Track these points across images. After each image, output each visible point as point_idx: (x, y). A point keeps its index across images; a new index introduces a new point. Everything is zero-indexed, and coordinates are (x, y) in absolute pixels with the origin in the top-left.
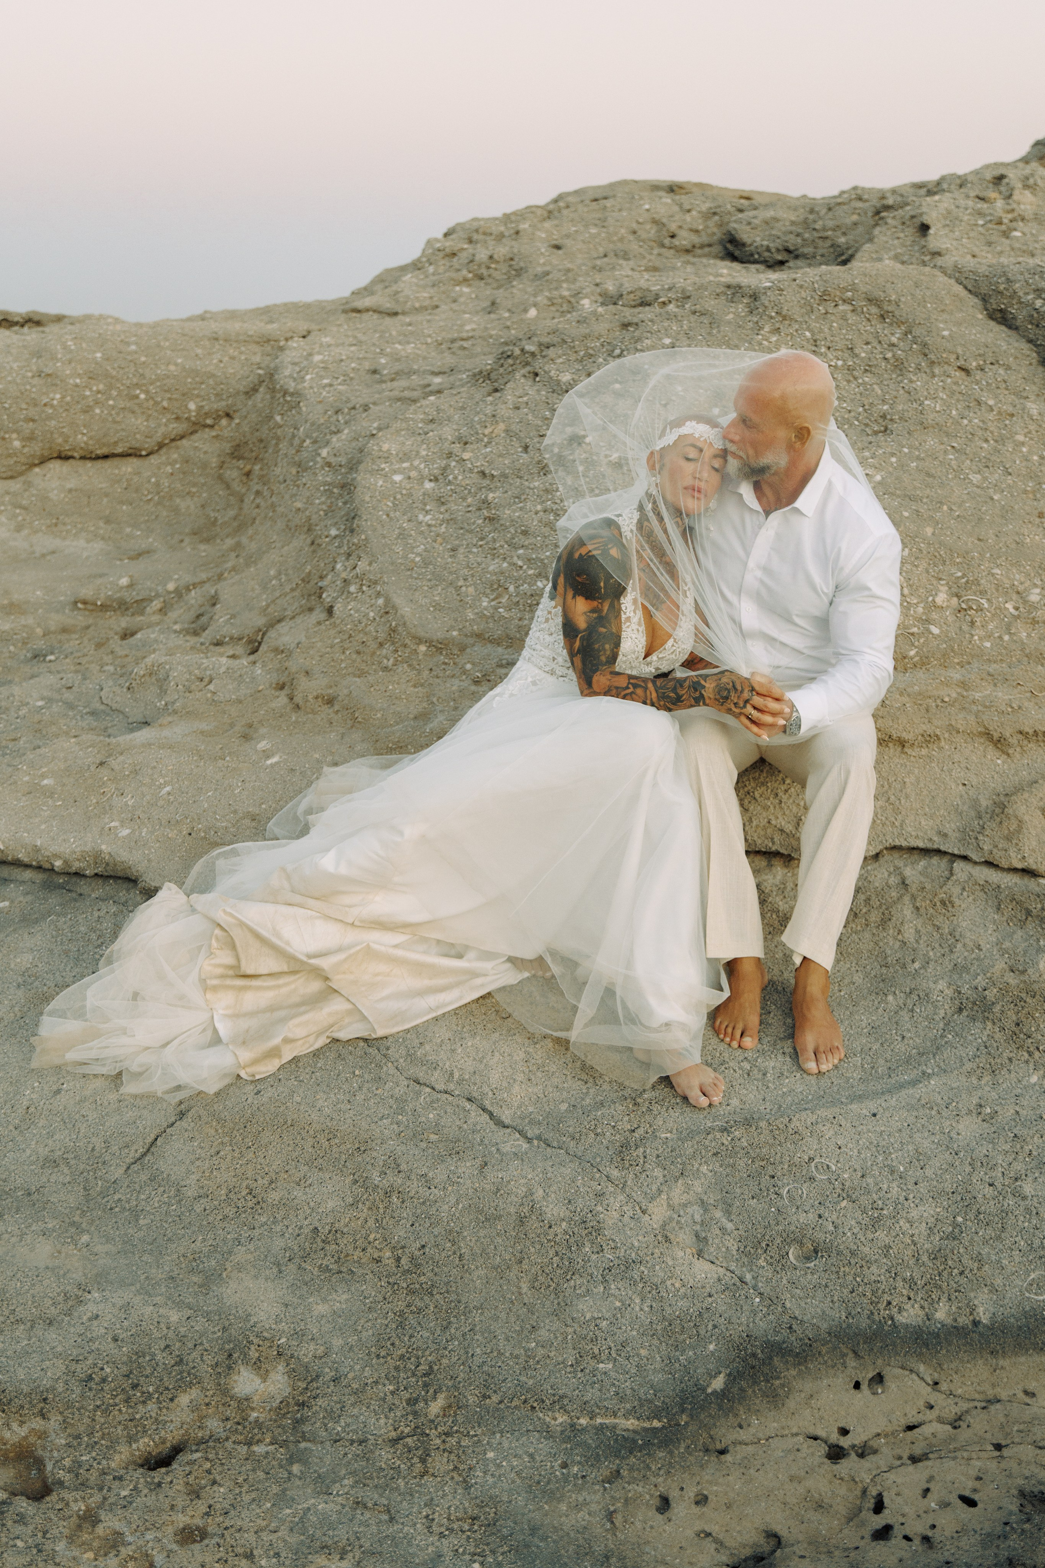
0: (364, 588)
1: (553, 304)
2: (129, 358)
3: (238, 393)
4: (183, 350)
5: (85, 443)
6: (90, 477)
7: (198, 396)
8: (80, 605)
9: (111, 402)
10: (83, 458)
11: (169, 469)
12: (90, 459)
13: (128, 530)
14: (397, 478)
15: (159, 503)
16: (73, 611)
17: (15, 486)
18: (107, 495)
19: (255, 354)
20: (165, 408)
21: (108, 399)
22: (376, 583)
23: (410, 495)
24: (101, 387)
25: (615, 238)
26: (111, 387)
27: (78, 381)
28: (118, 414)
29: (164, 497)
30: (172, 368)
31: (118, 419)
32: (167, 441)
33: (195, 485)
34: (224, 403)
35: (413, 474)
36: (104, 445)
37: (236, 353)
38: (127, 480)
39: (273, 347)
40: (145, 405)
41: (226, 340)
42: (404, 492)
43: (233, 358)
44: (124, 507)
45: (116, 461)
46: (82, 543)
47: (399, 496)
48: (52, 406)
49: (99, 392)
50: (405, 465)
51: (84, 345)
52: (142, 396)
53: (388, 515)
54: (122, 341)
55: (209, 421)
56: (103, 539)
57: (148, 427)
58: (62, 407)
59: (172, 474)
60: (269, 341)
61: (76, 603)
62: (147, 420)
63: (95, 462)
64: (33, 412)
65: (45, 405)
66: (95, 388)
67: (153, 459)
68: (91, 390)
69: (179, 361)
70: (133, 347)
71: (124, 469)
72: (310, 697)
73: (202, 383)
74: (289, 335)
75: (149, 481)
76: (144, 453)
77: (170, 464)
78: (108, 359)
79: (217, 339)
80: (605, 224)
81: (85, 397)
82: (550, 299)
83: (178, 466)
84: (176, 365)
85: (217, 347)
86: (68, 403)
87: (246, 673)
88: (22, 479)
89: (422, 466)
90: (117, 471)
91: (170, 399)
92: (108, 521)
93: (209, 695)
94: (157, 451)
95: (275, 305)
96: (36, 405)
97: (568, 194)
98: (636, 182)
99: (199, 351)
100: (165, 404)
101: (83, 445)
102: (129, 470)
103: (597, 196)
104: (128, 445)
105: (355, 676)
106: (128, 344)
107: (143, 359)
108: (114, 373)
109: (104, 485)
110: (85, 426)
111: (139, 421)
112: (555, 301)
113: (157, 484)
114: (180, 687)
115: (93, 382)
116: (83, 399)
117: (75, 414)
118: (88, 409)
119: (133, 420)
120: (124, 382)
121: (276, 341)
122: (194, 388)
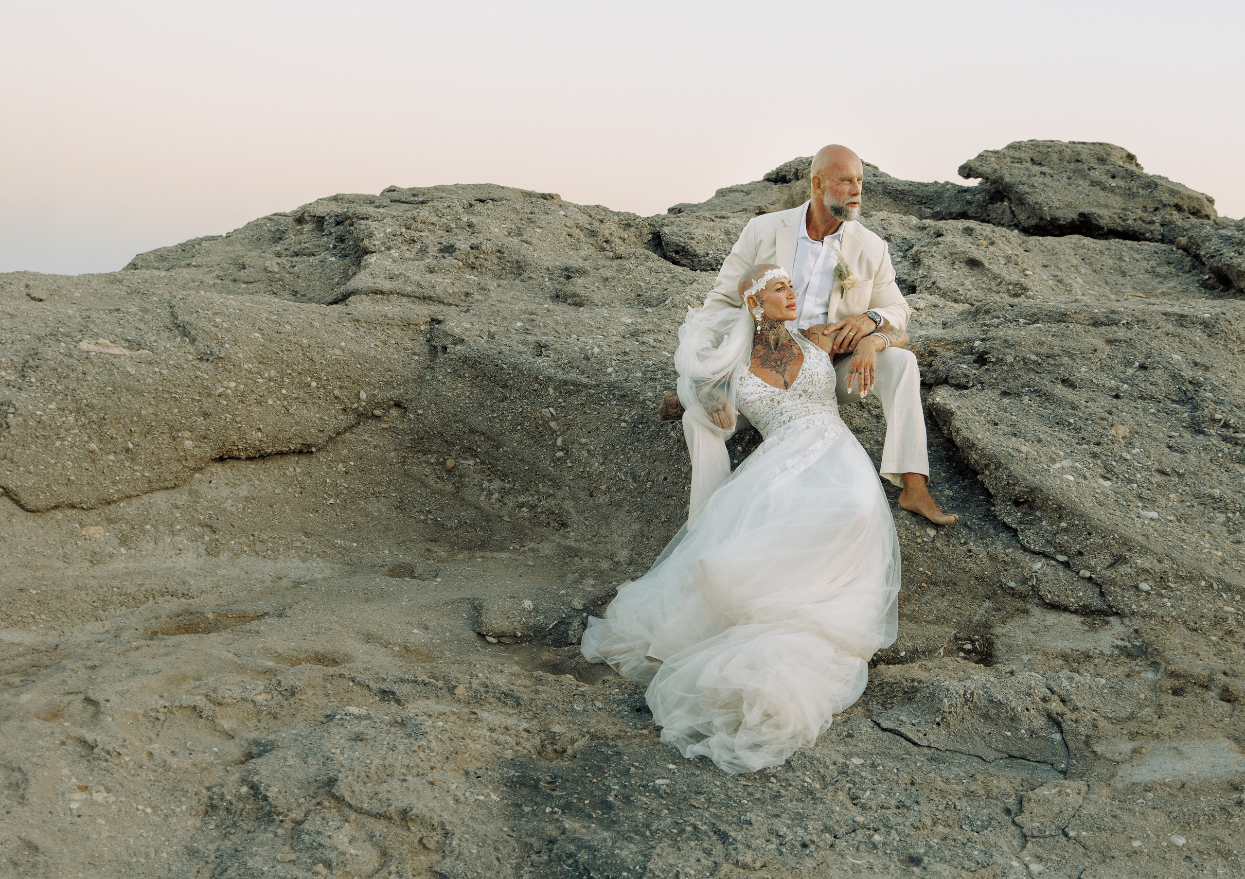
2: (292, 339)
3: (407, 381)
5: (260, 441)
7: (369, 384)
9: (284, 391)
10: (249, 459)
11: (342, 467)
15: (345, 507)
17: (181, 497)
18: (287, 501)
20: (336, 398)
21: (280, 388)
24: (273, 373)
26: (282, 373)
27: (250, 366)
28: (291, 405)
29: (346, 500)
30: (339, 352)
31: (291, 411)
33: (379, 484)
34: (397, 392)
36: (277, 441)
40: (317, 394)
43: (385, 342)
44: (312, 515)
48: (227, 396)
49: (271, 379)
51: (236, 323)
52: (314, 384)
54: (268, 319)
55: (377, 412)
57: (321, 419)
58: (236, 396)
59: (347, 473)
62: (318, 412)
64: (208, 404)
65: (220, 396)
66: (266, 375)
67: (323, 456)
68: (263, 376)
69: (343, 344)
70: (288, 328)
71: (292, 469)
73: (372, 369)
75: (324, 482)
76: (313, 449)
77: (342, 461)
78: (270, 341)
83: (351, 463)
84: (341, 349)
86: (243, 393)
88: (186, 488)
90: (285, 472)
91: (340, 387)
94: (324, 446)
96: (210, 395)
100: (336, 392)
101: (256, 443)
102: (299, 470)
104: (300, 441)
107: (306, 341)
108: (284, 357)
109: (279, 490)
110: (259, 420)
111: (312, 414)
113: (335, 485)
115: (263, 367)
116: (257, 387)
117: (250, 405)
118: (262, 399)
119: (305, 411)
120: (295, 367)
121: (416, 325)
122: (366, 376)
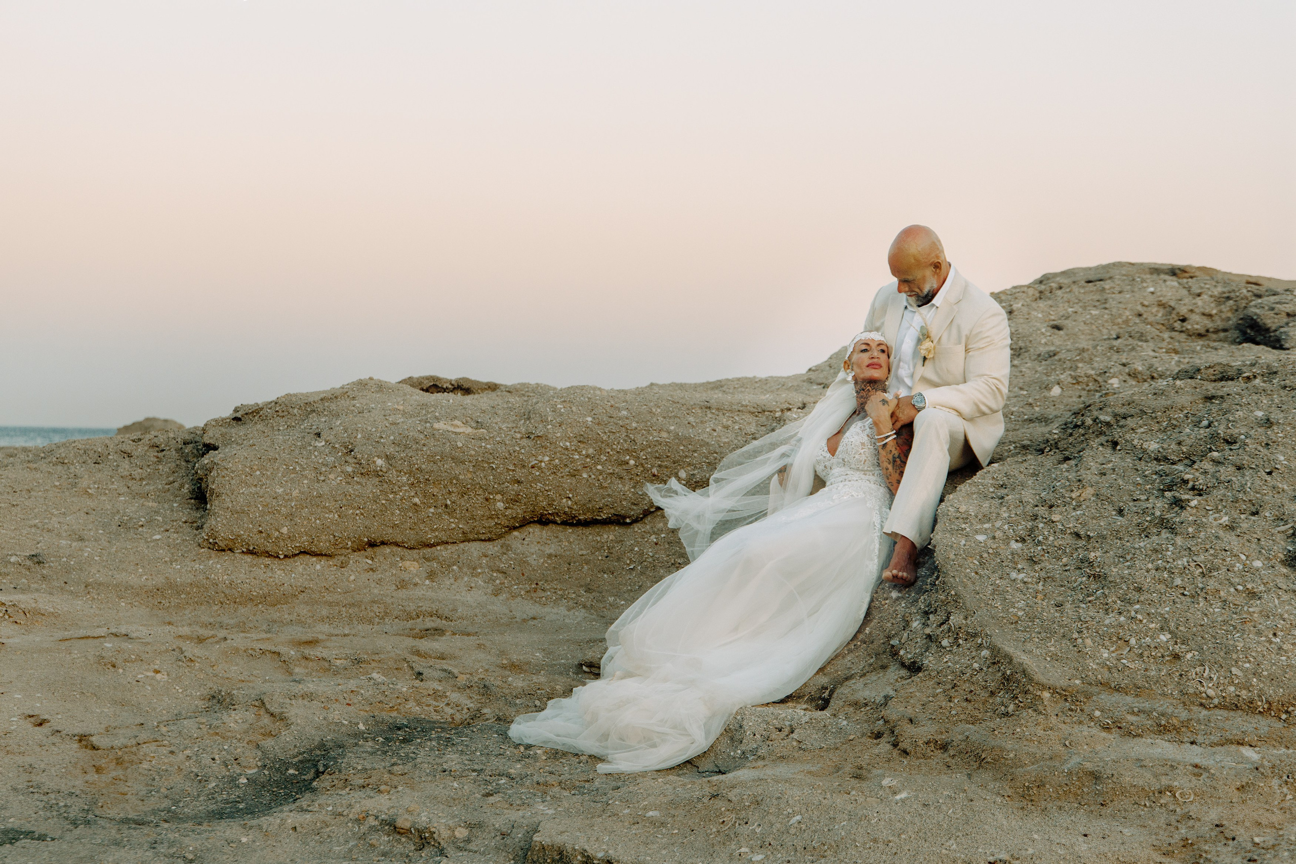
0: (961, 641)
1: (1078, 383)
2: (621, 423)
4: (675, 417)
5: (569, 507)
6: (570, 543)
7: (689, 464)
8: (584, 667)
9: (599, 467)
10: (564, 523)
11: (653, 538)
12: (572, 525)
13: (611, 599)
14: (981, 538)
15: (642, 573)
16: (577, 674)
17: (492, 548)
18: (587, 562)
19: (749, 423)
20: (654, 475)
21: (596, 464)
22: (975, 635)
23: (997, 554)
24: (591, 451)
25: (1120, 320)
26: (600, 451)
27: (568, 444)
28: (605, 479)
29: (647, 568)
30: (664, 435)
31: (605, 485)
32: (652, 510)
35: (998, 534)
36: (588, 510)
37: (730, 423)
38: (609, 548)
39: (767, 417)
40: (635, 471)
41: (718, 409)
42: (991, 551)
43: (727, 427)
44: (605, 575)
45: (597, 529)
46: (562, 610)
47: (985, 555)
48: (540, 468)
49: (587, 456)
50: (986, 526)
51: (574, 409)
52: (632, 462)
53: (977, 573)
54: (612, 406)
56: (584, 607)
57: (634, 494)
58: (549, 469)
59: (656, 544)
60: (764, 411)
61: (581, 665)
62: (634, 487)
63: (576, 529)
64: (520, 474)
65: (533, 467)
66: (584, 452)
67: (637, 527)
68: (580, 453)
69: (672, 428)
70: (625, 413)
71: (605, 536)
72: (920, 743)
73: (695, 451)
74: (786, 406)
75: (632, 550)
76: (628, 521)
77: (654, 533)
78: (599, 424)
79: (710, 408)
80: (1107, 306)
81: (573, 461)
82: (1075, 378)
83: (663, 535)
84: (669, 432)
85: (710, 415)
86: (556, 466)
87: (830, 724)
88: (501, 541)
89: (1006, 527)
90: (599, 538)
91: (660, 466)
92: (589, 590)
93: (795, 743)
94: (642, 519)
95: (728, 380)
96: (524, 466)
97: (1055, 275)
98: (1133, 264)
99: (691, 419)
100: (655, 471)
101: (567, 509)
102: (611, 537)
103: (1091, 278)
104: (612, 511)
105: (968, 722)
106: (619, 409)
107: (634, 425)
108: (605, 438)
109: (584, 552)
110: (570, 490)
111: (626, 488)
112: (1080, 380)
113: (641, 554)
114: (758, 736)
115: (582, 446)
116: (572, 462)
117: (562, 477)
118: (576, 473)
119: (620, 486)
120: (614, 447)
121: (771, 412)
122: (686, 457)
